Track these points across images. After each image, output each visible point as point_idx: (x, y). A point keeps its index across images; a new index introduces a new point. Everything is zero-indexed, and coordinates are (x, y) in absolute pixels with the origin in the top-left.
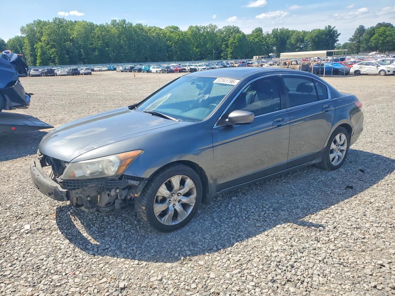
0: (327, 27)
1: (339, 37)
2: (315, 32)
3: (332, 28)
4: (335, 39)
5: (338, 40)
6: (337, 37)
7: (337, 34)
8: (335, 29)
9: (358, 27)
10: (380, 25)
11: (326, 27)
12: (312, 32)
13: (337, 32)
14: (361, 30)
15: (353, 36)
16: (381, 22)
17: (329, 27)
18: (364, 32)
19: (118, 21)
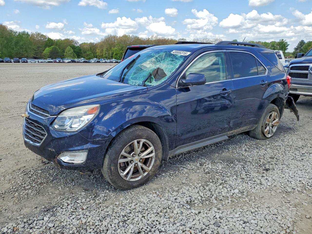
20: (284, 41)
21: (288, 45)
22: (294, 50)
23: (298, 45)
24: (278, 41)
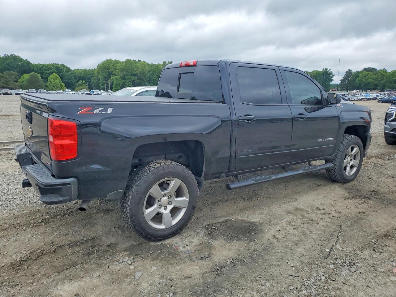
0: (325, 69)
1: (333, 77)
2: (315, 72)
3: (328, 70)
4: (330, 79)
5: (333, 80)
6: (332, 78)
7: (332, 75)
8: (331, 71)
9: (347, 70)
10: (365, 69)
11: (323, 69)
12: (312, 72)
13: (332, 73)
14: (349, 73)
15: (343, 77)
16: (367, 67)
17: (326, 69)
18: (351, 75)
19: (167, 62)
20: (328, 71)
21: (333, 76)
22: (341, 82)
23: (344, 76)
24: (320, 70)
